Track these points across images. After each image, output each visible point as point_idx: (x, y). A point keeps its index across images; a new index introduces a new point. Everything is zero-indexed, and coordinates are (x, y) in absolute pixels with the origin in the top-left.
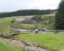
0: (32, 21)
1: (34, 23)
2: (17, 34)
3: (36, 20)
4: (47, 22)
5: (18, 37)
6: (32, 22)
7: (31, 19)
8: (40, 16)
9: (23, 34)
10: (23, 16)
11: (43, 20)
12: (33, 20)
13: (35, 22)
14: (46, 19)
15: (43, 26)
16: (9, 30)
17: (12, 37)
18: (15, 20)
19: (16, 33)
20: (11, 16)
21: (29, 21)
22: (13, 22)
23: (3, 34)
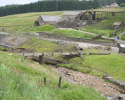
0: (78, 22)
1: (82, 26)
2: (77, 56)
3: (86, 19)
4: (117, 24)
5: (84, 63)
6: (79, 24)
7: (76, 18)
8: (95, 12)
9: (90, 54)
10: (48, 11)
11: (99, 20)
12: (81, 19)
13: (84, 23)
14: (105, 18)
15: (113, 34)
16: (52, 44)
17: (65, 63)
18: (42, 19)
19: (73, 53)
20: (25, 12)
21: (72, 21)
22: (37, 24)
23: (43, 55)
